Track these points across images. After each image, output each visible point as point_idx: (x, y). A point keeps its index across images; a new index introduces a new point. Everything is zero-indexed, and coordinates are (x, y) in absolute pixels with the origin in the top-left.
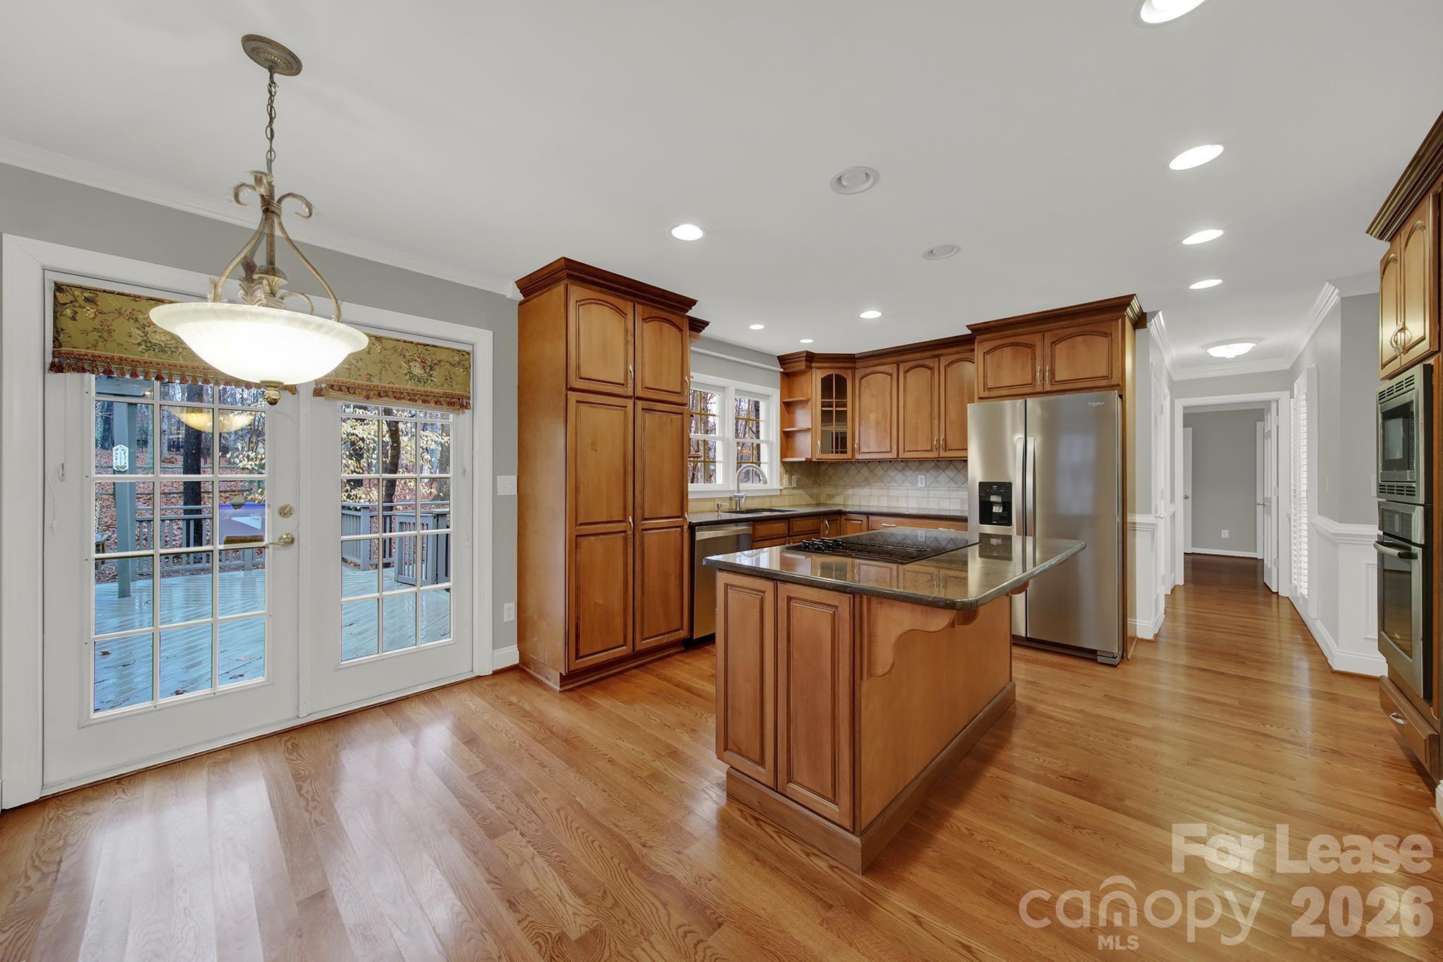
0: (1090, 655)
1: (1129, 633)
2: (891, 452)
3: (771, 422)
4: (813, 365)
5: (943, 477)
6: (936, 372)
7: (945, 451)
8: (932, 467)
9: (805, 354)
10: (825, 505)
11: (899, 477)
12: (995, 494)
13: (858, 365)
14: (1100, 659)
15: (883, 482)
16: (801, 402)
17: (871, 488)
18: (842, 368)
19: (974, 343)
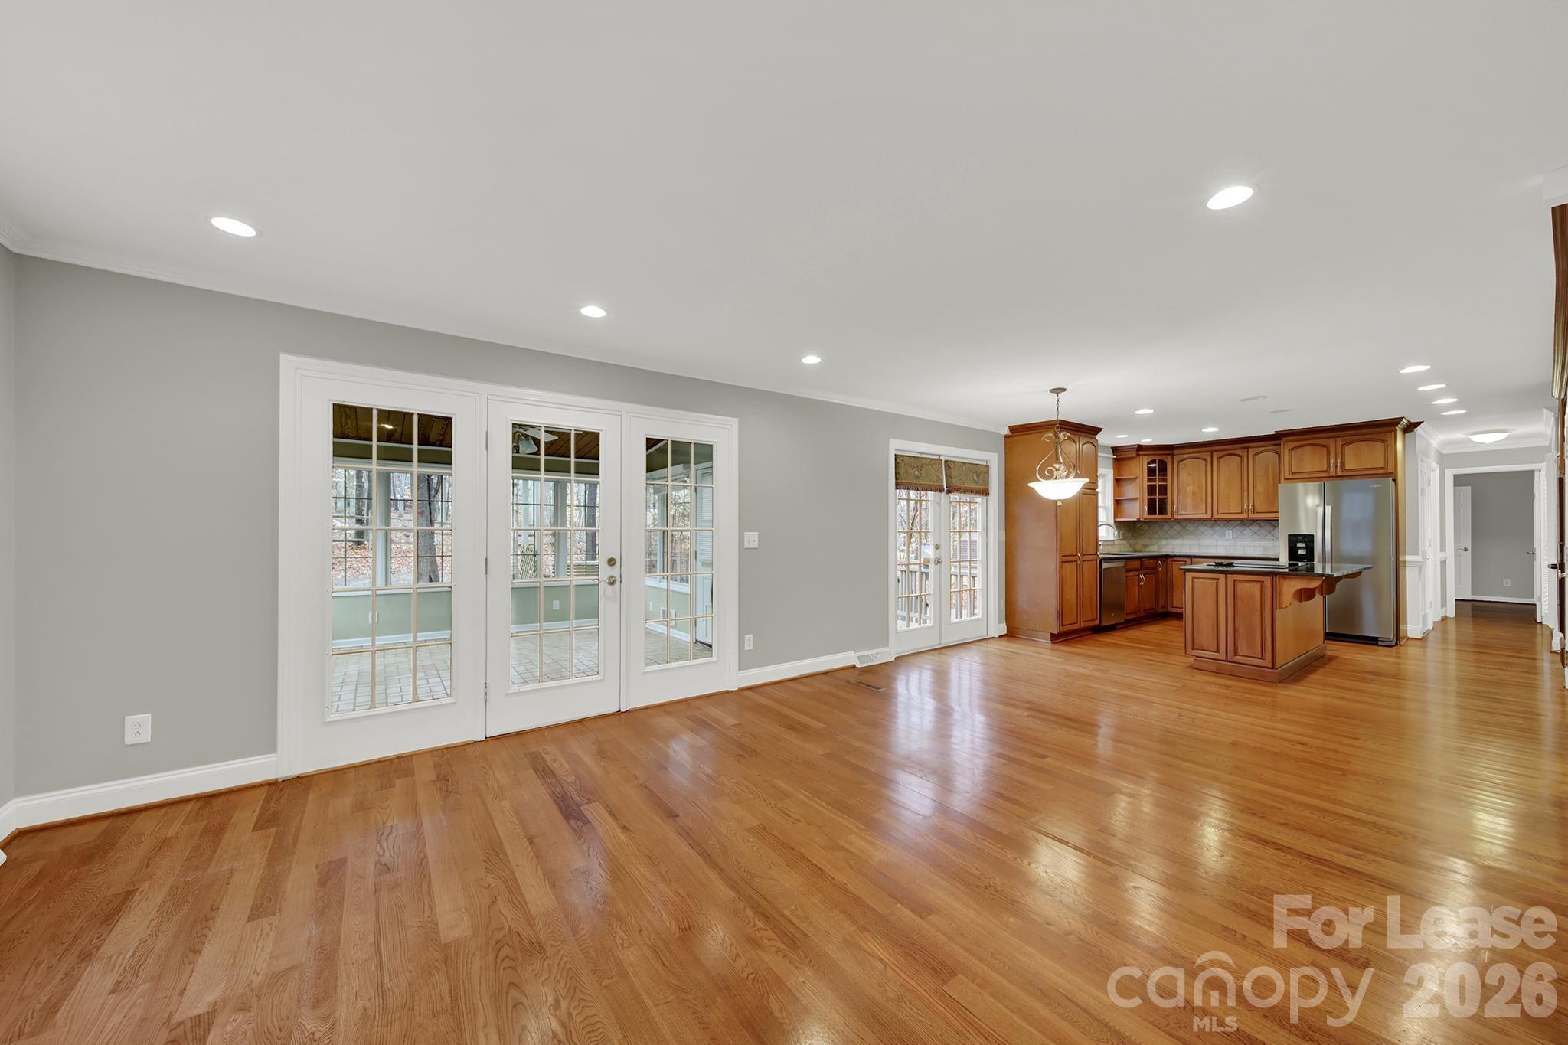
0: (1373, 641)
1: (1402, 635)
2: (1206, 514)
3: (1106, 493)
4: (1140, 453)
5: (1248, 531)
6: (1245, 460)
7: (1255, 514)
8: (1238, 525)
9: (1135, 445)
10: (1141, 552)
11: (1209, 531)
12: (1301, 542)
13: (1175, 452)
14: (1380, 643)
15: (1194, 535)
16: (1131, 479)
18: (1163, 455)
19: (1280, 442)
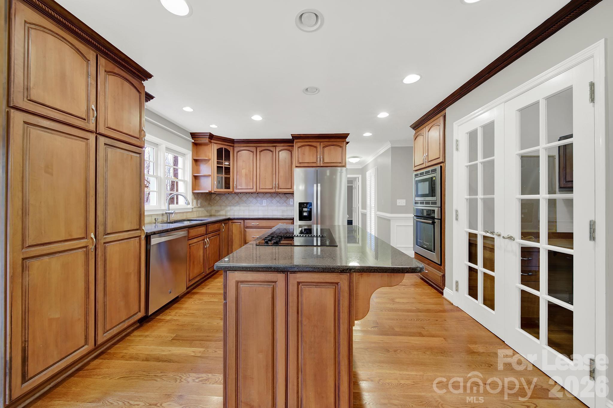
2: (253, 189)
3: (186, 169)
4: (212, 141)
5: (275, 201)
6: (274, 154)
7: (278, 189)
8: (271, 196)
9: (209, 134)
10: (214, 216)
11: (254, 201)
12: (305, 207)
13: (235, 145)
15: (246, 203)
16: (205, 160)
17: (240, 207)
18: (227, 145)
19: (293, 143)
